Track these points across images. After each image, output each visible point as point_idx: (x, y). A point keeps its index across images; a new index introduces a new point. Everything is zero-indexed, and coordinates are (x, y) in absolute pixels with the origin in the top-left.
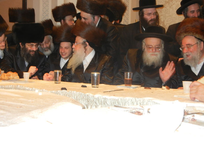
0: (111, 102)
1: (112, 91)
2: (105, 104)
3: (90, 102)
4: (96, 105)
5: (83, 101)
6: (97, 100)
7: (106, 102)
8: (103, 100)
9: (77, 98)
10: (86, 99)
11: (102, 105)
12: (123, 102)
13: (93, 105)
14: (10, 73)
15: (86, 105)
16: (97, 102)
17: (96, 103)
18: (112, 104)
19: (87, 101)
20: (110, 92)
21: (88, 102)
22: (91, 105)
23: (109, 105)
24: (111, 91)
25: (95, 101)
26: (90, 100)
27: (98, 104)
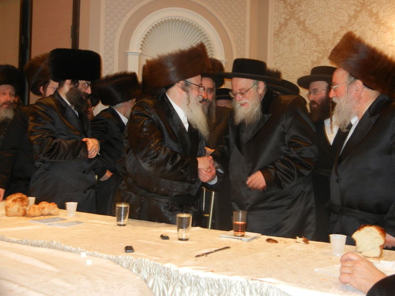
0: (208, 283)
1: (211, 252)
2: (196, 285)
3: (172, 280)
4: (181, 285)
5: (160, 277)
6: (183, 278)
7: (199, 283)
8: (193, 279)
9: (150, 271)
10: (164, 274)
11: (192, 286)
12: (227, 285)
13: (176, 286)
14: (44, 204)
15: (165, 283)
16: (184, 280)
17: (181, 282)
18: (208, 286)
19: (166, 277)
20: (207, 254)
21: (169, 279)
22: (174, 284)
23: (204, 287)
24: (209, 253)
25: (180, 278)
26: (173, 277)
27: (186, 285)
